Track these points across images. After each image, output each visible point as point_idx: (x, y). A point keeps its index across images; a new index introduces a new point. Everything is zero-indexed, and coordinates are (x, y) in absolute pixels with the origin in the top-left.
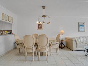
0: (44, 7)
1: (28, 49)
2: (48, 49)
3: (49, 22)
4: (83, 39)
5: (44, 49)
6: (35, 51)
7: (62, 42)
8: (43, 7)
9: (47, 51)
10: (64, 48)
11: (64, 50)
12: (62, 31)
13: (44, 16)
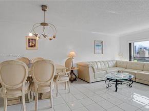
0: (44, 7)
1: (12, 90)
2: (53, 86)
3: (54, 37)
4: (101, 65)
5: (46, 86)
6: (26, 92)
7: (72, 72)
8: (42, 6)
9: (51, 90)
10: (75, 80)
11: (76, 83)
12: (73, 53)
13: (44, 24)
